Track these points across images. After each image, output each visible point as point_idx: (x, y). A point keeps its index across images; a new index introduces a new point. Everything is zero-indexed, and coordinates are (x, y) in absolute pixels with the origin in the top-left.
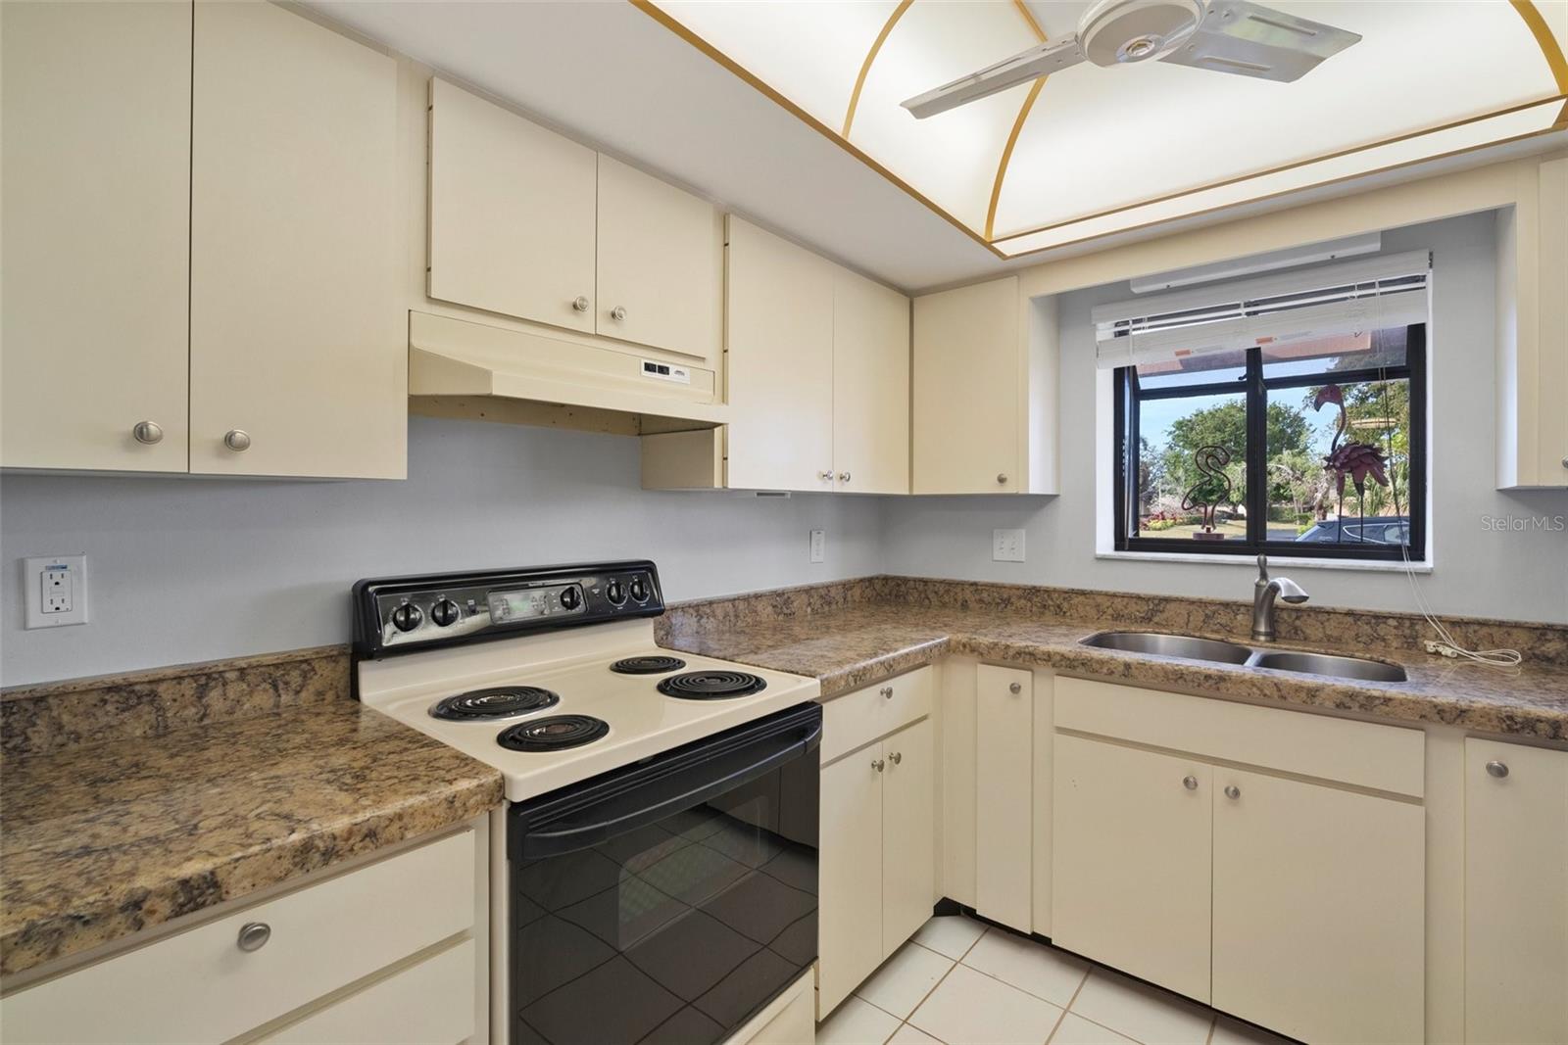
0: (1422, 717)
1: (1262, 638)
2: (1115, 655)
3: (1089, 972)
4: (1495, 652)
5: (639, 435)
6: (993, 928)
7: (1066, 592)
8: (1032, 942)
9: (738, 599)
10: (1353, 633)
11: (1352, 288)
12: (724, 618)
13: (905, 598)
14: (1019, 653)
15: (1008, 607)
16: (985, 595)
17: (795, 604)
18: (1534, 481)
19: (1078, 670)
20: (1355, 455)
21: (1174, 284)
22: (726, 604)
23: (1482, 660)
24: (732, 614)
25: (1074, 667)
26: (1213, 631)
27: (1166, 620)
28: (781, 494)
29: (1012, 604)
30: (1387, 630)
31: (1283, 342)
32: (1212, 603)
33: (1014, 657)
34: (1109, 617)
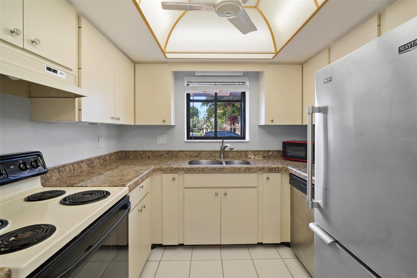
0: (257, 170)
1: (222, 158)
2: (200, 166)
3: (193, 248)
4: (258, 156)
5: (29, 97)
6: (166, 247)
7: (178, 151)
8: (179, 246)
9: (75, 163)
10: (237, 155)
11: (236, 82)
12: (69, 171)
13: (129, 157)
14: (175, 169)
15: (162, 157)
16: (155, 154)
17: (95, 163)
18: (267, 124)
19: (191, 171)
20: (234, 118)
21: (205, 74)
22: (70, 166)
23: (257, 158)
24: (72, 169)
25: (190, 171)
26: (212, 158)
27: (202, 156)
28: (96, 124)
29: (163, 156)
30: (242, 154)
31: (225, 92)
32: (211, 151)
33: (174, 170)
34: (189, 157)
